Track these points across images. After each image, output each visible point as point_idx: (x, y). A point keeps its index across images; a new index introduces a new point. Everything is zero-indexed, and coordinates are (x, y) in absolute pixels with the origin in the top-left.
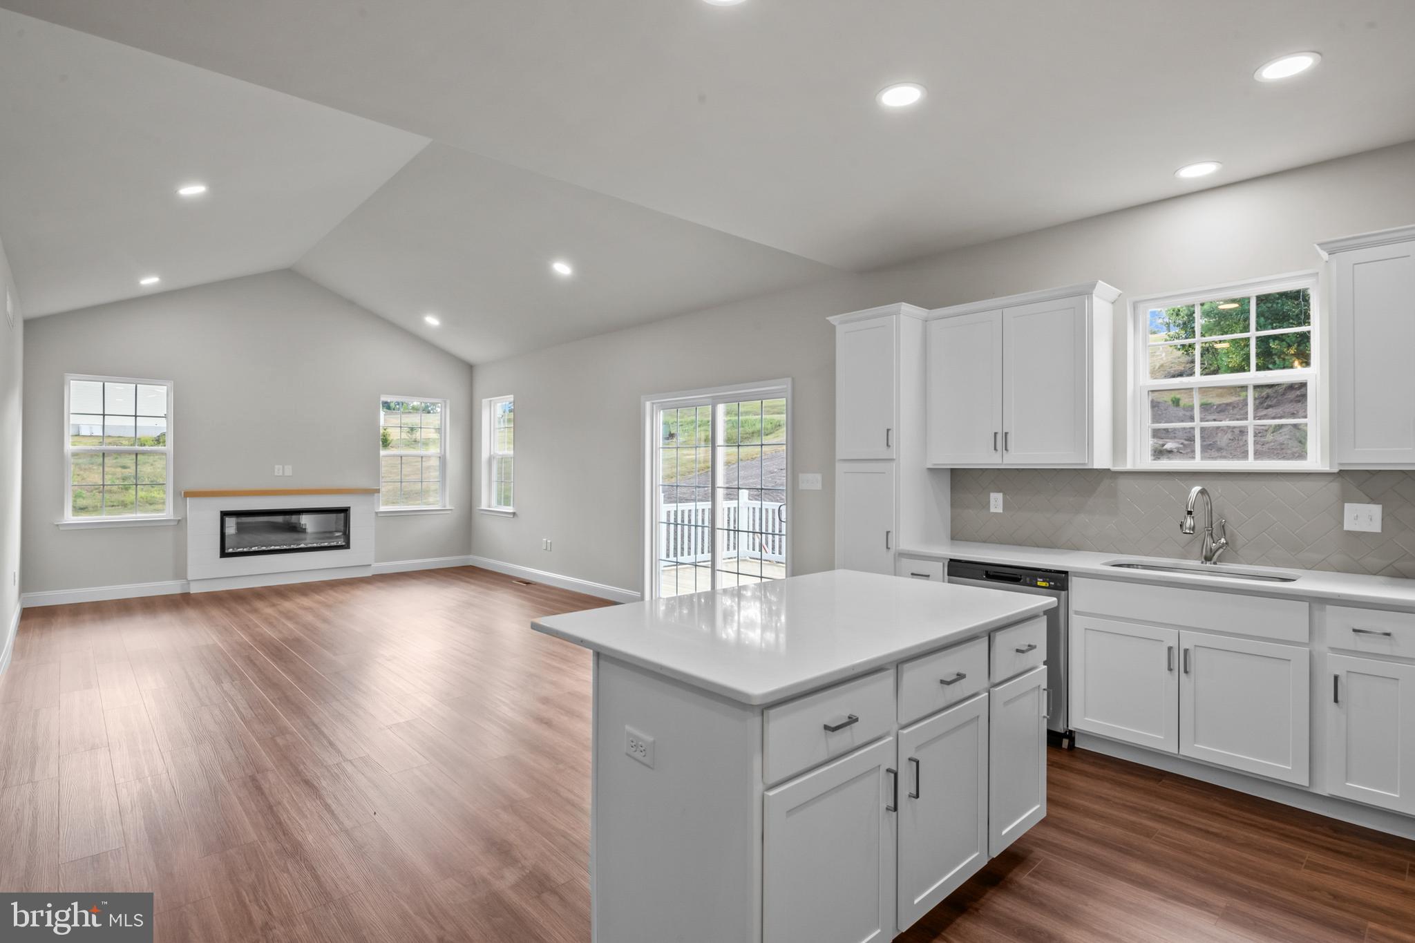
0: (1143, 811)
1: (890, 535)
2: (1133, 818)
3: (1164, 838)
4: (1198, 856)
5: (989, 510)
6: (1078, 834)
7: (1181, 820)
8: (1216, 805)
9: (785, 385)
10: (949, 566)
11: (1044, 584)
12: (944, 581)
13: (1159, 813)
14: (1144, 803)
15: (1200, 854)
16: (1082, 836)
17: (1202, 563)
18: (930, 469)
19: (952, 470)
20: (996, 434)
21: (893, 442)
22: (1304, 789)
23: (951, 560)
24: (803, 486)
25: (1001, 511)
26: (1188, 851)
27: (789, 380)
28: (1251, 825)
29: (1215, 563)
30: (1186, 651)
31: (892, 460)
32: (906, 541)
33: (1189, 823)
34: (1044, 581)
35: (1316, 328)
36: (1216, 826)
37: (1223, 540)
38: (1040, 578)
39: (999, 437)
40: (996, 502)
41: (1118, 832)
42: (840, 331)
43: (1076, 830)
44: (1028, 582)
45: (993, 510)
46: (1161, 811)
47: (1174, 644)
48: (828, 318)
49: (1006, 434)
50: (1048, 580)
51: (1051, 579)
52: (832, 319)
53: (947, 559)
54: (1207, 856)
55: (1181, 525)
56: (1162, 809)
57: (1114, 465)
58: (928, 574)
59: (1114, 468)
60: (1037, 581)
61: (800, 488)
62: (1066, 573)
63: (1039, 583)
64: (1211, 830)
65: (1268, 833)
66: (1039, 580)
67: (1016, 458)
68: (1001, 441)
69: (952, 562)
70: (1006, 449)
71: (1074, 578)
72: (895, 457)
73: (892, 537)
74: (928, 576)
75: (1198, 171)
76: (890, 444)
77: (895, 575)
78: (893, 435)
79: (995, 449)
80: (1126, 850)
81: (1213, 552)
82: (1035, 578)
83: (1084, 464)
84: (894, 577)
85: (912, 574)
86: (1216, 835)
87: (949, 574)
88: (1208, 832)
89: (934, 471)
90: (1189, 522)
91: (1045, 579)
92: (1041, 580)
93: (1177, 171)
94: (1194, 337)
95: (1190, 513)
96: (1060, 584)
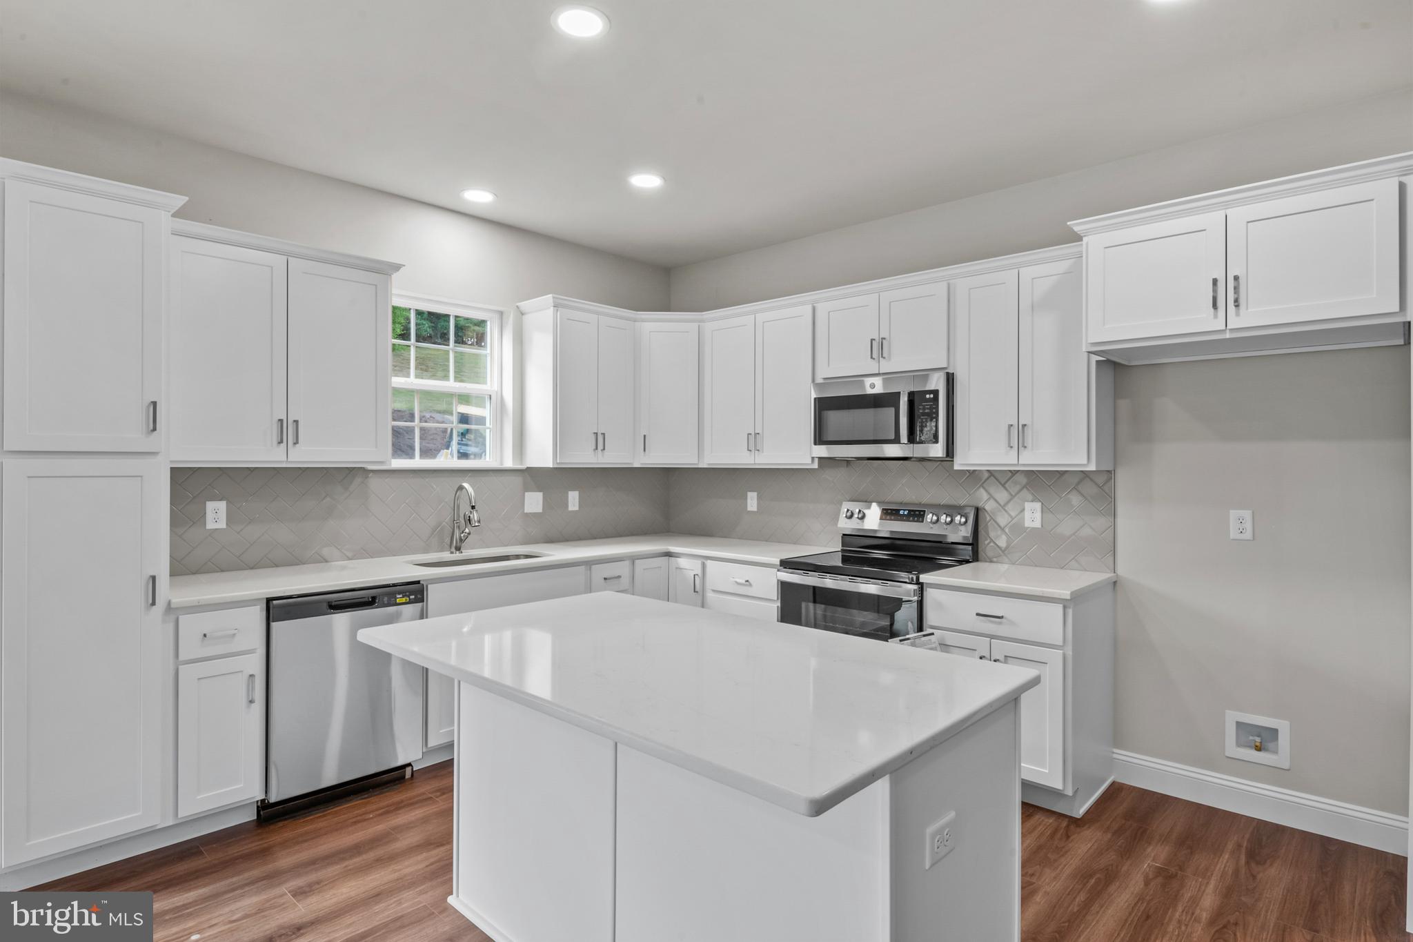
5: (207, 524)
10: (268, 608)
11: (404, 600)
17: (452, 553)
20: (280, 421)
21: (161, 421)
23: (269, 600)
25: (224, 526)
34: (403, 597)
37: (467, 530)
38: (399, 594)
39: (284, 425)
40: (217, 513)
44: (386, 602)
45: (210, 525)
49: (295, 422)
50: (408, 594)
51: (412, 592)
53: (263, 599)
60: (396, 598)
62: (418, 581)
63: (398, 601)
66: (398, 596)
67: (305, 455)
68: (287, 431)
70: (297, 442)
71: (427, 586)
78: (161, 413)
79: (279, 441)
81: (462, 542)
82: (393, 595)
90: (476, 516)
91: (404, 594)
92: (401, 596)
93: (462, 191)
94: (410, 340)
95: (473, 507)
96: (419, 596)
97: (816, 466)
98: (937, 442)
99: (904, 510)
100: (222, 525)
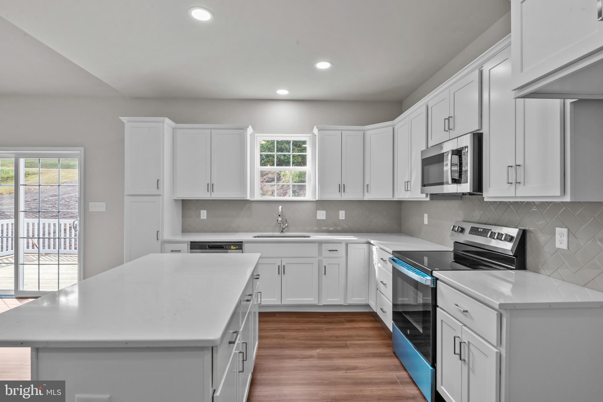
0: (278, 329)
1: (159, 232)
2: (276, 333)
3: (288, 337)
4: (301, 339)
5: (200, 217)
6: (264, 348)
7: (289, 328)
8: (294, 319)
9: (79, 151)
10: (191, 245)
11: (234, 248)
12: (188, 253)
13: (282, 328)
14: (276, 326)
15: (300, 338)
16: (266, 348)
17: (280, 233)
18: (175, 200)
19: (183, 200)
20: (208, 184)
21: (160, 186)
22: (316, 305)
23: (191, 242)
24: (91, 209)
25: (206, 218)
26: (297, 339)
27: (82, 149)
28: (306, 322)
29: (284, 233)
30: (284, 266)
31: (160, 195)
32: (166, 236)
33: (292, 328)
34: (234, 247)
35: (309, 154)
36: (298, 326)
37: (286, 225)
38: (232, 245)
39: (209, 186)
40: (204, 214)
41: (275, 341)
42: (127, 126)
43: (263, 346)
44: (227, 248)
45: (202, 218)
46: (282, 327)
47: (280, 264)
48: (120, 118)
49: (213, 184)
51: (237, 245)
52: (124, 119)
53: (188, 242)
54: (302, 338)
55: (277, 220)
56: (282, 326)
57: (250, 199)
58: (180, 250)
59: (251, 199)
60: (231, 247)
61: (90, 210)
62: (242, 242)
63: (232, 248)
64: (298, 328)
65: (311, 323)
66: (232, 246)
67: (216, 195)
68: (211, 187)
69: (191, 243)
70: (213, 191)
71: (245, 244)
72: (161, 194)
73: (160, 234)
74: (180, 251)
75: (283, 92)
76: (159, 187)
77: (161, 253)
78: (160, 183)
79: (208, 191)
80: (282, 347)
81: (283, 229)
82: (230, 246)
83: (244, 198)
84: (161, 254)
85: (172, 251)
86: (301, 329)
87: (191, 249)
88: (298, 329)
89: (176, 200)
90: (280, 219)
91: (234, 245)
92: (233, 246)
93: (277, 90)
94: (275, 152)
95: (280, 216)
96: (240, 247)
97: (428, 199)
98: (467, 182)
99: (481, 228)
100: (205, 218)
